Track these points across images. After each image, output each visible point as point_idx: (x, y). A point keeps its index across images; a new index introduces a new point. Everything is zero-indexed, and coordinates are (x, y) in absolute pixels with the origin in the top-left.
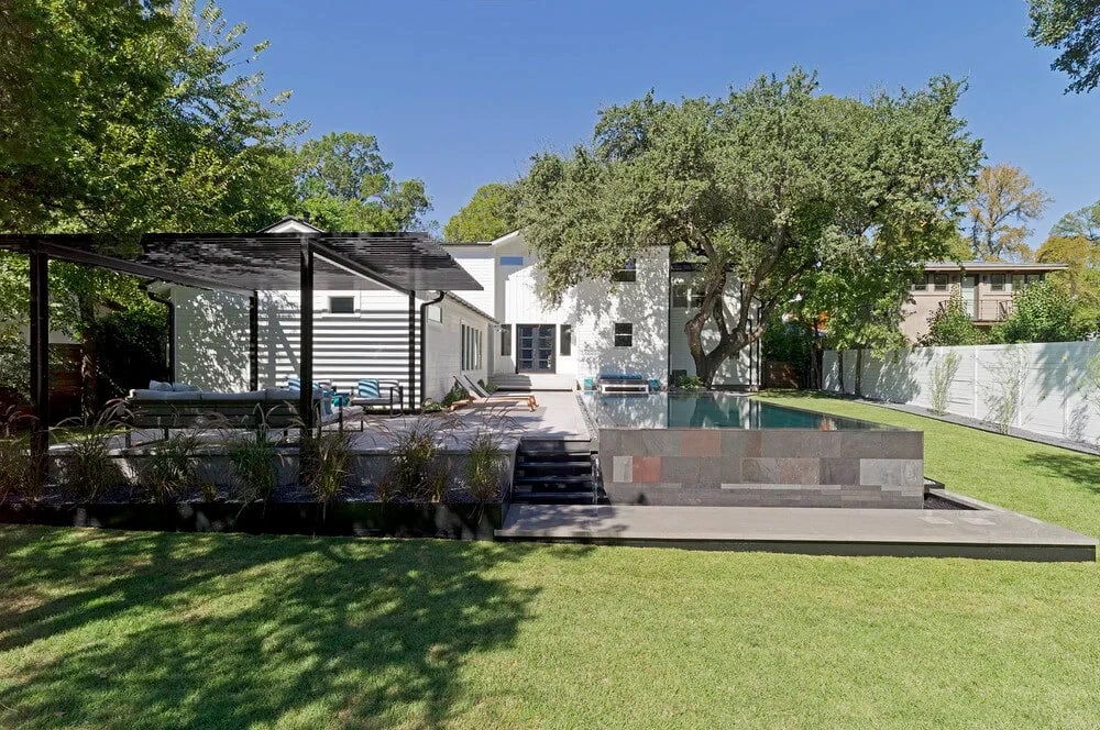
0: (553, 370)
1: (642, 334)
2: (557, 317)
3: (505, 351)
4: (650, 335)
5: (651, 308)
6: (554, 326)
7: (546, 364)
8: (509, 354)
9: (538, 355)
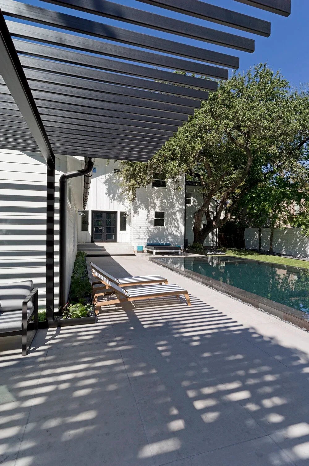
0: (115, 240)
1: (174, 223)
2: (117, 207)
3: (85, 228)
4: (178, 224)
5: (178, 207)
6: (115, 213)
7: (111, 236)
8: (87, 230)
9: (106, 231)
